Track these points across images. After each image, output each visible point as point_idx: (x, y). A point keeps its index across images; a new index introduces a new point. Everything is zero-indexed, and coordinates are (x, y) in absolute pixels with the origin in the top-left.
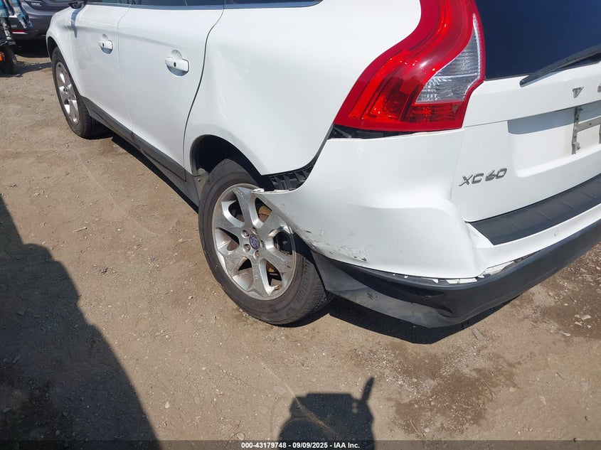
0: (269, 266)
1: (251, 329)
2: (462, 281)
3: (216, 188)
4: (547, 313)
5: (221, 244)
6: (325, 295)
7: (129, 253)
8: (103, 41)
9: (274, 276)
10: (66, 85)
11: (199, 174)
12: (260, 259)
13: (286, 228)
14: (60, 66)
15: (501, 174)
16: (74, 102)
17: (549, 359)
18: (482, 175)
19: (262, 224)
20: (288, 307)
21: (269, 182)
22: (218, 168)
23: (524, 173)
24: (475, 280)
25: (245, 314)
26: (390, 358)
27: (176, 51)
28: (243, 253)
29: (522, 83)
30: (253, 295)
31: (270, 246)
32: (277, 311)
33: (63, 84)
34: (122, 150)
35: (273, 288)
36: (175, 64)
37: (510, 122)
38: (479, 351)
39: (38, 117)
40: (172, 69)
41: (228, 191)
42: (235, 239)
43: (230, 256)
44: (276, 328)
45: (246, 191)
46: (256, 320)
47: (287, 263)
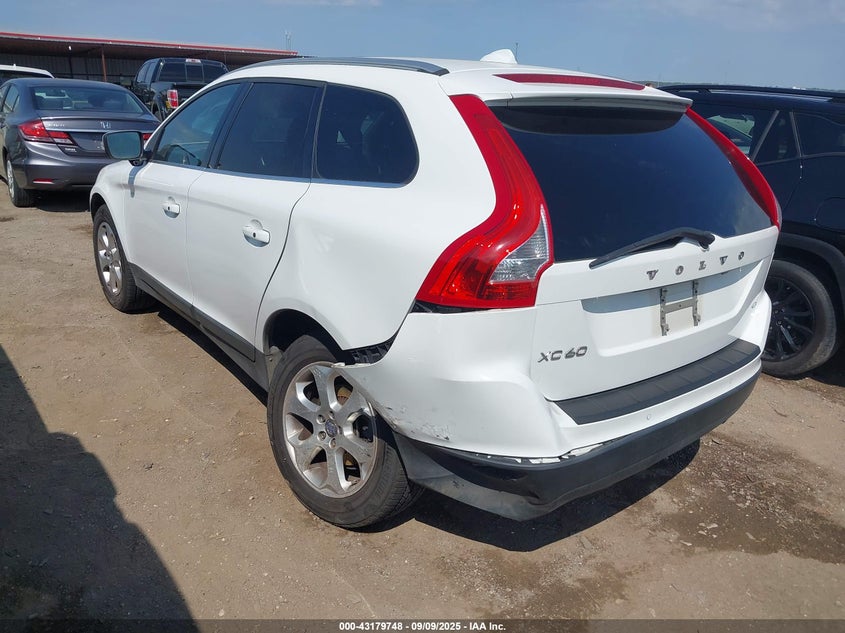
0: (347, 456)
1: (322, 534)
2: (545, 461)
3: (291, 367)
4: (668, 521)
5: (291, 432)
6: (408, 490)
7: (179, 447)
8: (168, 204)
9: (352, 471)
10: (109, 249)
11: (272, 352)
12: (337, 448)
13: (366, 410)
14: (104, 227)
15: (582, 352)
16: (117, 269)
17: (664, 570)
18: (561, 352)
19: (340, 407)
20: (365, 505)
21: (350, 357)
22: (294, 345)
23: (606, 352)
24: (558, 460)
25: (315, 517)
26: (483, 567)
27: (256, 221)
28: (317, 442)
29: (591, 266)
30: (326, 492)
31: (348, 432)
32: (353, 510)
33: (104, 247)
34: (171, 328)
35: (350, 483)
36: (254, 235)
37: (584, 302)
38: (585, 560)
39: (66, 286)
40: (251, 239)
41: (304, 370)
42: (308, 427)
43: (302, 446)
44: (351, 533)
45: (325, 370)
46: (328, 524)
47: (367, 452)
